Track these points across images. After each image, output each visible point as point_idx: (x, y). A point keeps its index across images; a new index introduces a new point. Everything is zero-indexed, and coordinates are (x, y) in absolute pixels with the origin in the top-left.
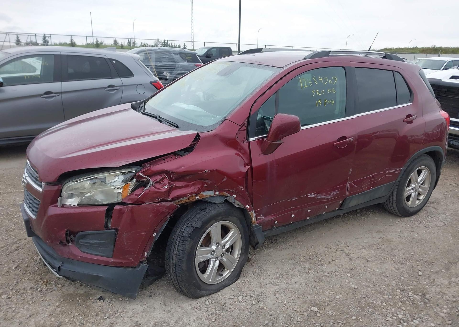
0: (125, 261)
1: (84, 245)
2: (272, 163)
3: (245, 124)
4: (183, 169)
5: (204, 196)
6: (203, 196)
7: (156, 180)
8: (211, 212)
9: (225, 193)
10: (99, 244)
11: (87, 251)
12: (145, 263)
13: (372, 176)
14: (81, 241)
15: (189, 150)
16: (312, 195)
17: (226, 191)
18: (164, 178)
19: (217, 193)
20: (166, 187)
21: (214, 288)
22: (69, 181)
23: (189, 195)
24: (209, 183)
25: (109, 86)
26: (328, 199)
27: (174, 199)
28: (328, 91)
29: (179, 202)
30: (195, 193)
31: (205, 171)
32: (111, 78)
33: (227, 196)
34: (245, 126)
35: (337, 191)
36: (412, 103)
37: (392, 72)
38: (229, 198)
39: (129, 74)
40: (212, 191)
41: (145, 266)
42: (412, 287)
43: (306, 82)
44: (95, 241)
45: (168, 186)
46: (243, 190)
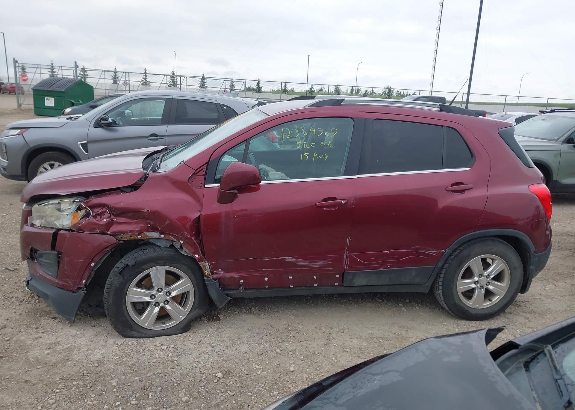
0: (66, 284)
1: (42, 263)
2: (228, 214)
3: (203, 169)
4: (122, 205)
5: (148, 236)
6: (146, 236)
7: (97, 212)
8: (149, 253)
9: (171, 238)
10: (49, 263)
12: (83, 290)
13: (389, 252)
14: (40, 259)
15: (134, 187)
16: (289, 259)
17: (172, 235)
18: (105, 212)
19: (162, 236)
20: (105, 220)
21: (150, 333)
23: (130, 233)
24: (152, 224)
26: (313, 267)
27: (114, 234)
28: (321, 144)
29: (121, 238)
30: (137, 232)
31: (145, 210)
33: (174, 241)
34: (203, 171)
35: (328, 261)
36: (470, 168)
37: (442, 127)
38: (176, 244)
40: (157, 233)
41: (82, 293)
43: (291, 132)
44: (47, 261)
45: (107, 220)
46: (189, 236)
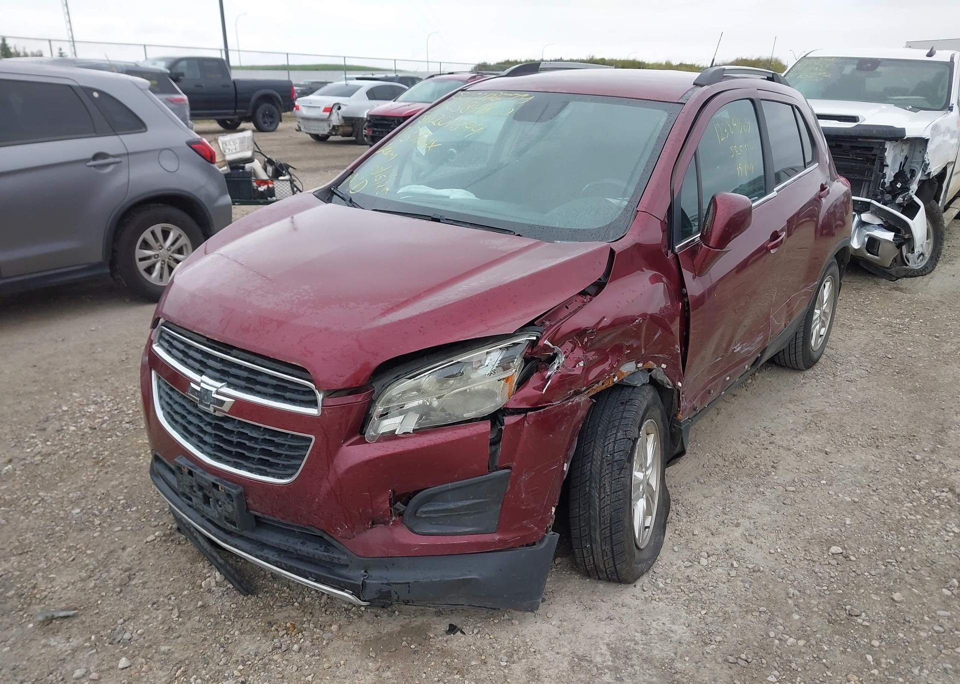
0: (522, 534)
1: (430, 517)
5: (624, 374)
7: (567, 352)
8: (641, 404)
9: (650, 364)
10: (467, 508)
11: (434, 531)
12: (550, 530)
14: (425, 509)
16: (738, 347)
17: (652, 359)
18: (575, 346)
19: (640, 365)
20: (581, 364)
22: (397, 378)
23: (606, 376)
24: (635, 346)
25: (97, 156)
26: (751, 351)
29: (589, 392)
30: (615, 370)
31: (636, 321)
32: (94, 134)
33: (653, 369)
35: (761, 336)
36: (818, 163)
38: (656, 373)
39: (136, 124)
40: (631, 362)
41: (553, 536)
42: (927, 481)
44: (460, 504)
45: (584, 363)
46: (679, 352)
